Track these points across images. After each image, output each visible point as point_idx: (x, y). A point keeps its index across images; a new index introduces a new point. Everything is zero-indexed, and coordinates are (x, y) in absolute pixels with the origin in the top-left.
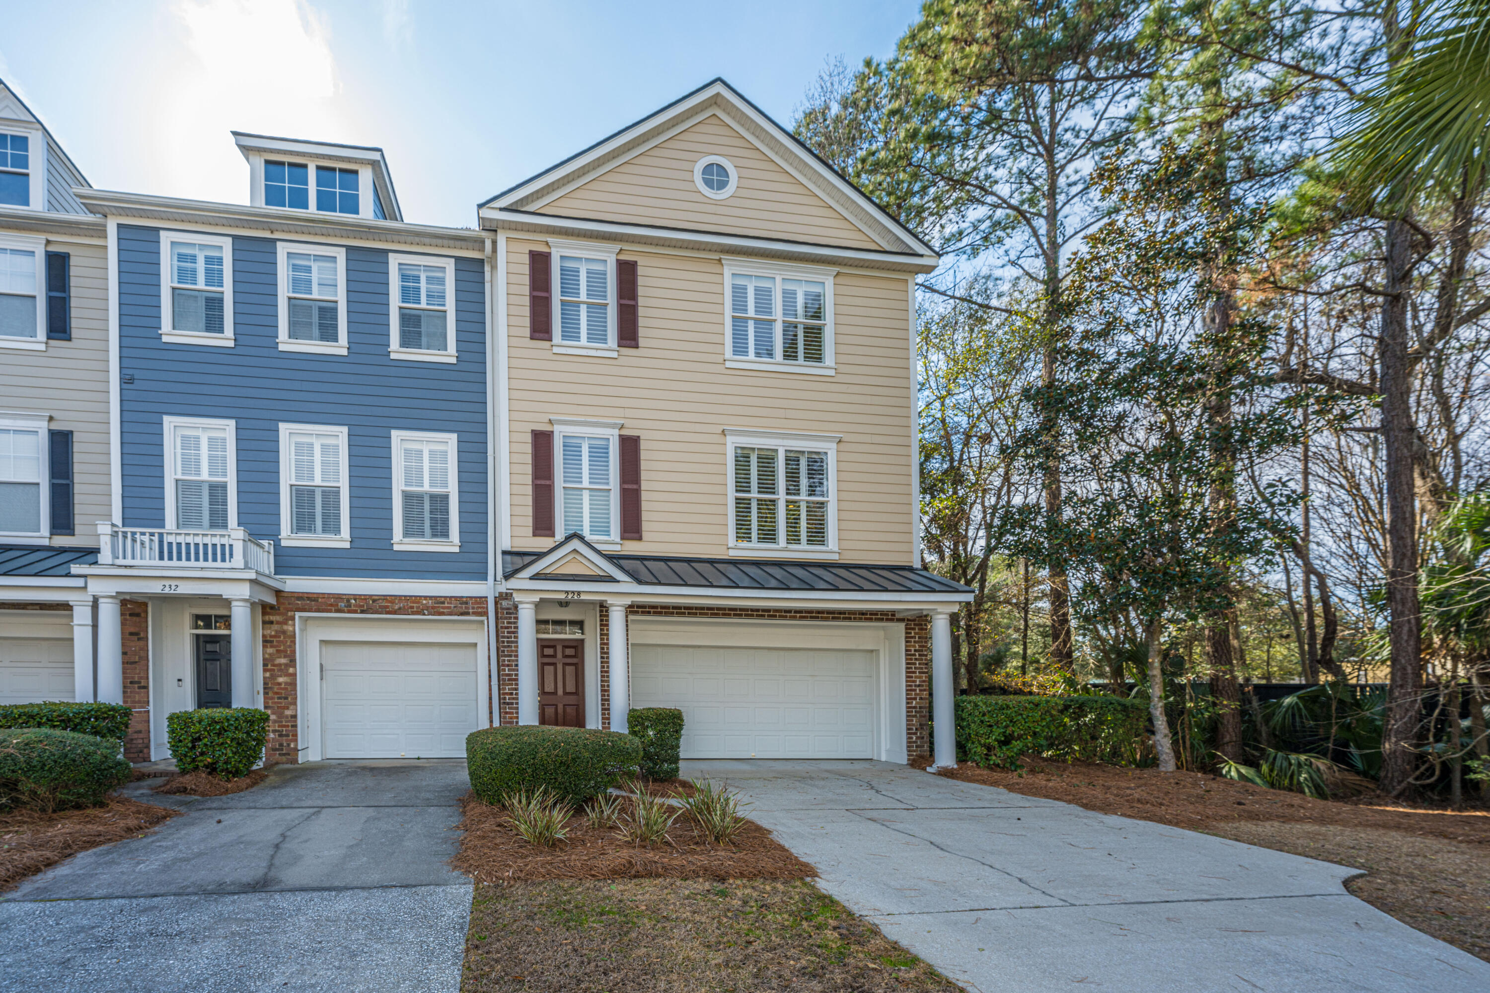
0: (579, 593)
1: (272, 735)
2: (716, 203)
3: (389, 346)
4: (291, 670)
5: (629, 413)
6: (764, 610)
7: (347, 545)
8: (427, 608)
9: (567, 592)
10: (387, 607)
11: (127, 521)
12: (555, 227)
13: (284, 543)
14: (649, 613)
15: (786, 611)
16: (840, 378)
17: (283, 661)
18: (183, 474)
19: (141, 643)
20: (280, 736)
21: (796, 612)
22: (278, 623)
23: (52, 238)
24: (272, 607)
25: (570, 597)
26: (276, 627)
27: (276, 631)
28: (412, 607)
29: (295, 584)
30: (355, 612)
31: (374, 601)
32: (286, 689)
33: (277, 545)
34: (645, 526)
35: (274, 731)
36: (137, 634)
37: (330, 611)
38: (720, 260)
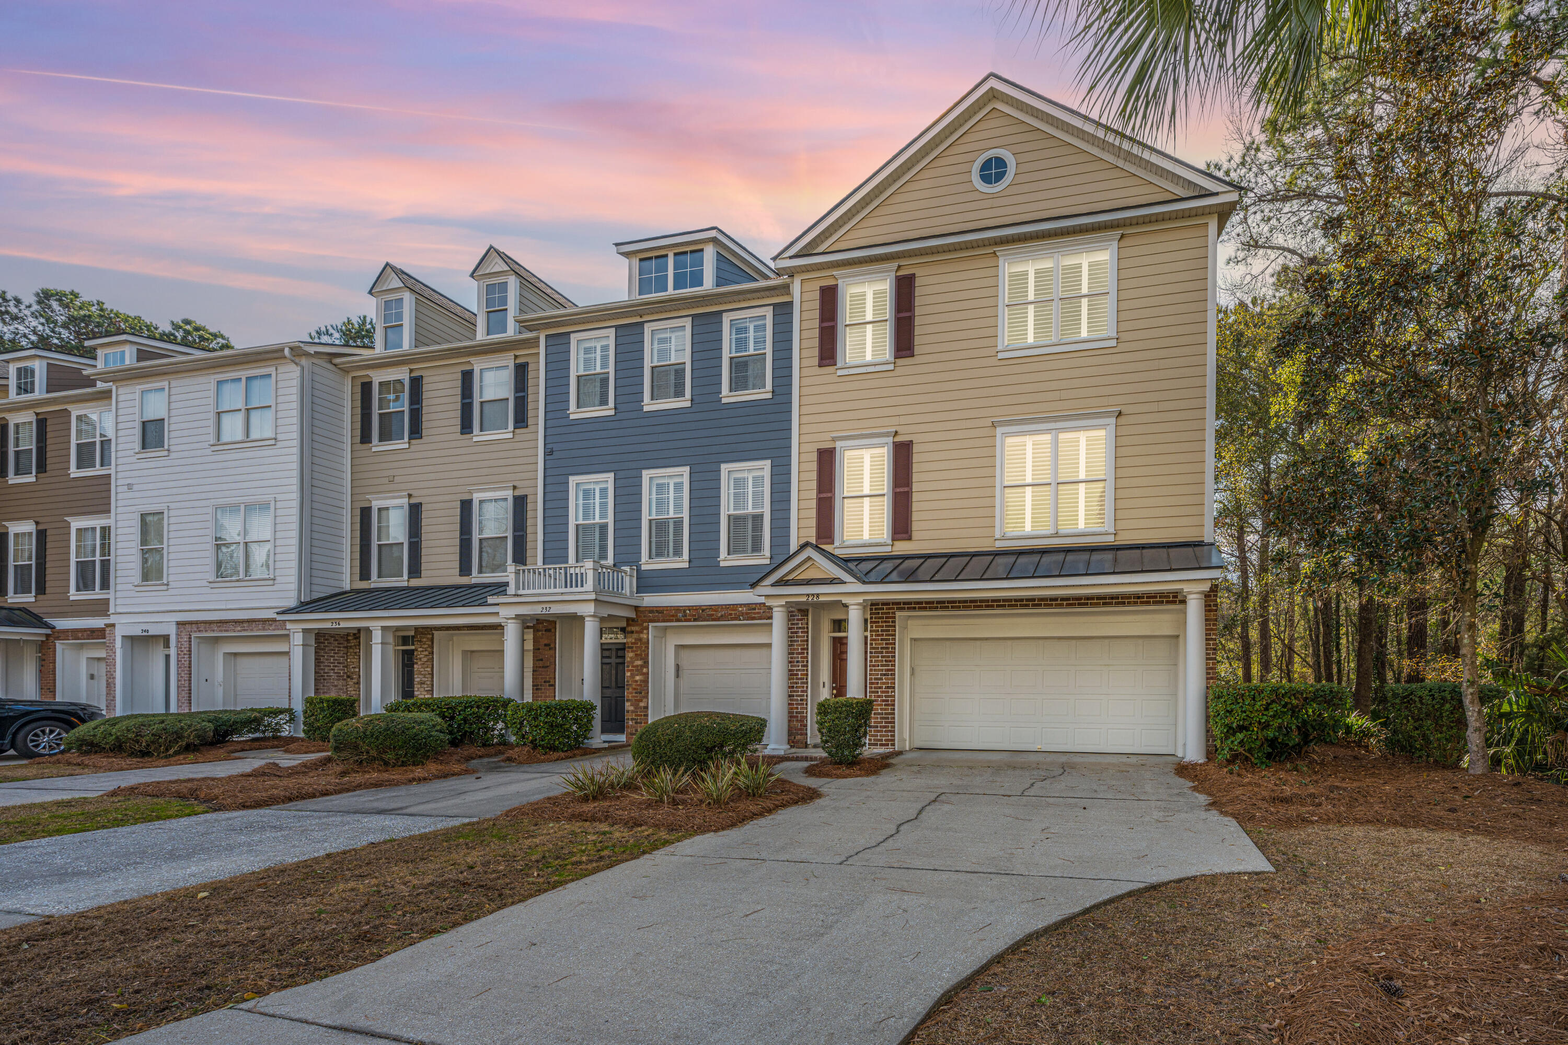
0: (818, 595)
1: (630, 723)
2: (993, 196)
3: (721, 393)
4: (645, 670)
5: (904, 420)
6: (1028, 600)
7: (686, 565)
8: (742, 614)
9: (808, 595)
10: (713, 615)
11: (547, 560)
12: (847, 259)
13: (644, 567)
14: (915, 608)
15: (1051, 600)
16: (1122, 347)
17: (639, 663)
18: (584, 519)
19: (552, 652)
20: (636, 723)
21: (1063, 599)
22: (637, 632)
23: (518, 353)
24: (633, 620)
25: (810, 599)
26: (635, 636)
27: (636, 639)
28: (731, 614)
29: (651, 600)
30: (689, 620)
31: (703, 610)
32: (640, 685)
33: (639, 570)
34: (915, 526)
35: (632, 719)
36: (549, 645)
37: (671, 621)
38: (994, 253)
